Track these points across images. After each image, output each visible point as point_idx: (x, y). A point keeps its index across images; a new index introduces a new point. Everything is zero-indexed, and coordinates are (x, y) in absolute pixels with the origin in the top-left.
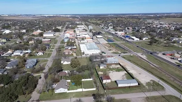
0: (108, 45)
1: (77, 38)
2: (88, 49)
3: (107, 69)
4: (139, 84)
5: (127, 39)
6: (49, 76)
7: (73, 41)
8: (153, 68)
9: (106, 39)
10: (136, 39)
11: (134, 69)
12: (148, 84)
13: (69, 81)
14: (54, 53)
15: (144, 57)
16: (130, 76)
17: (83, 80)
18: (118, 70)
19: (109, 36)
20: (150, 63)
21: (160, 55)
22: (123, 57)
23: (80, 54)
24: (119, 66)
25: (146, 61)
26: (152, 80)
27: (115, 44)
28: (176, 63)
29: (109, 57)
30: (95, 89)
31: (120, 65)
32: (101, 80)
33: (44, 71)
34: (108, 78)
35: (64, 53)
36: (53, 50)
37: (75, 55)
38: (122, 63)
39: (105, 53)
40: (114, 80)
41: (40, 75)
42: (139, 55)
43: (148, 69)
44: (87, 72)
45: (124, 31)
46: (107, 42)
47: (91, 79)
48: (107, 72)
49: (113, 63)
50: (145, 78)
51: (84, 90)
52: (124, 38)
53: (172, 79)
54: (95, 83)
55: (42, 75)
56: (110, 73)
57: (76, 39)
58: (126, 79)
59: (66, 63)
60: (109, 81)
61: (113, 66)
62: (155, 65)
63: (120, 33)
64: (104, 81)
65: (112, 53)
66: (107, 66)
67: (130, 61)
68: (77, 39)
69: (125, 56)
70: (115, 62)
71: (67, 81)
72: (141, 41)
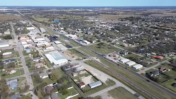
0: (69, 51)
1: (37, 46)
4: (102, 84)
5: (81, 43)
7: (35, 51)
8: (106, 69)
9: (65, 45)
10: (88, 43)
11: (96, 72)
12: (107, 82)
13: (57, 92)
15: (98, 60)
16: (95, 79)
18: (86, 75)
19: (66, 41)
20: (104, 65)
21: (107, 57)
23: (50, 66)
24: (85, 72)
25: (101, 64)
26: (108, 79)
27: (74, 49)
28: (118, 62)
29: (76, 65)
30: (78, 94)
31: (86, 71)
32: (79, 86)
33: (30, 89)
34: (83, 84)
35: (36, 67)
37: (46, 67)
38: (87, 68)
39: (71, 61)
40: (86, 84)
41: (30, 93)
42: (95, 58)
43: (104, 70)
45: (76, 34)
46: (67, 49)
47: (72, 87)
48: (80, 78)
50: (104, 78)
51: (72, 97)
52: (78, 42)
53: (118, 75)
54: (76, 89)
56: (82, 79)
58: (93, 82)
59: (44, 77)
60: (84, 86)
61: (82, 72)
62: (106, 66)
63: (74, 37)
64: (82, 87)
65: (75, 60)
66: (78, 74)
67: (90, 65)
68: (38, 48)
69: (86, 62)
70: (82, 69)
72: (92, 44)
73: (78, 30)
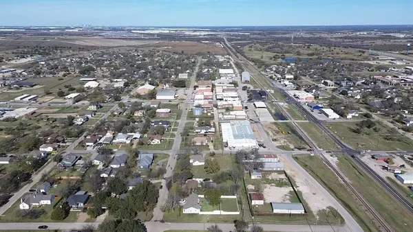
0: (274, 127)
1: (216, 106)
2: (236, 137)
3: (262, 180)
4: (305, 211)
5: (315, 114)
6: (174, 186)
7: (209, 114)
8: (341, 185)
9: (273, 111)
10: (333, 115)
11: (308, 184)
12: (321, 213)
13: (203, 196)
14: (178, 141)
15: (333, 160)
16: (297, 197)
17: (222, 197)
18: (280, 184)
19: (281, 104)
20: (339, 175)
21: (366, 159)
22: (296, 158)
23: (220, 146)
24: (283, 176)
25: (334, 170)
26: (329, 207)
27: (288, 125)
28: (388, 178)
29: (269, 156)
30: (238, 213)
31: (286, 175)
32: (249, 199)
33: (165, 176)
34: (260, 197)
35: (194, 143)
36: (175, 133)
37: (211, 147)
38: (291, 170)
39: (265, 147)
40: (268, 201)
41: (160, 183)
42: (327, 156)
43: (333, 186)
44: (228, 184)
45: (314, 91)
46: (273, 121)
47: (235, 197)
48: (262, 186)
49: (275, 169)
50: (320, 200)
51: (223, 213)
52: (309, 111)
53: (364, 208)
54: (240, 203)
55: (164, 183)
56: (266, 187)
57: (215, 109)
58: (288, 201)
59: (197, 163)
60: (261, 202)
61: (274, 176)
62: (346, 179)
63: (304, 97)
64: (254, 202)
65: (277, 147)
66: (264, 176)
67: (305, 166)
68: (218, 109)
69: (298, 157)
70: (279, 169)
71: (199, 196)
72: (343, 120)
73: (326, 84)
